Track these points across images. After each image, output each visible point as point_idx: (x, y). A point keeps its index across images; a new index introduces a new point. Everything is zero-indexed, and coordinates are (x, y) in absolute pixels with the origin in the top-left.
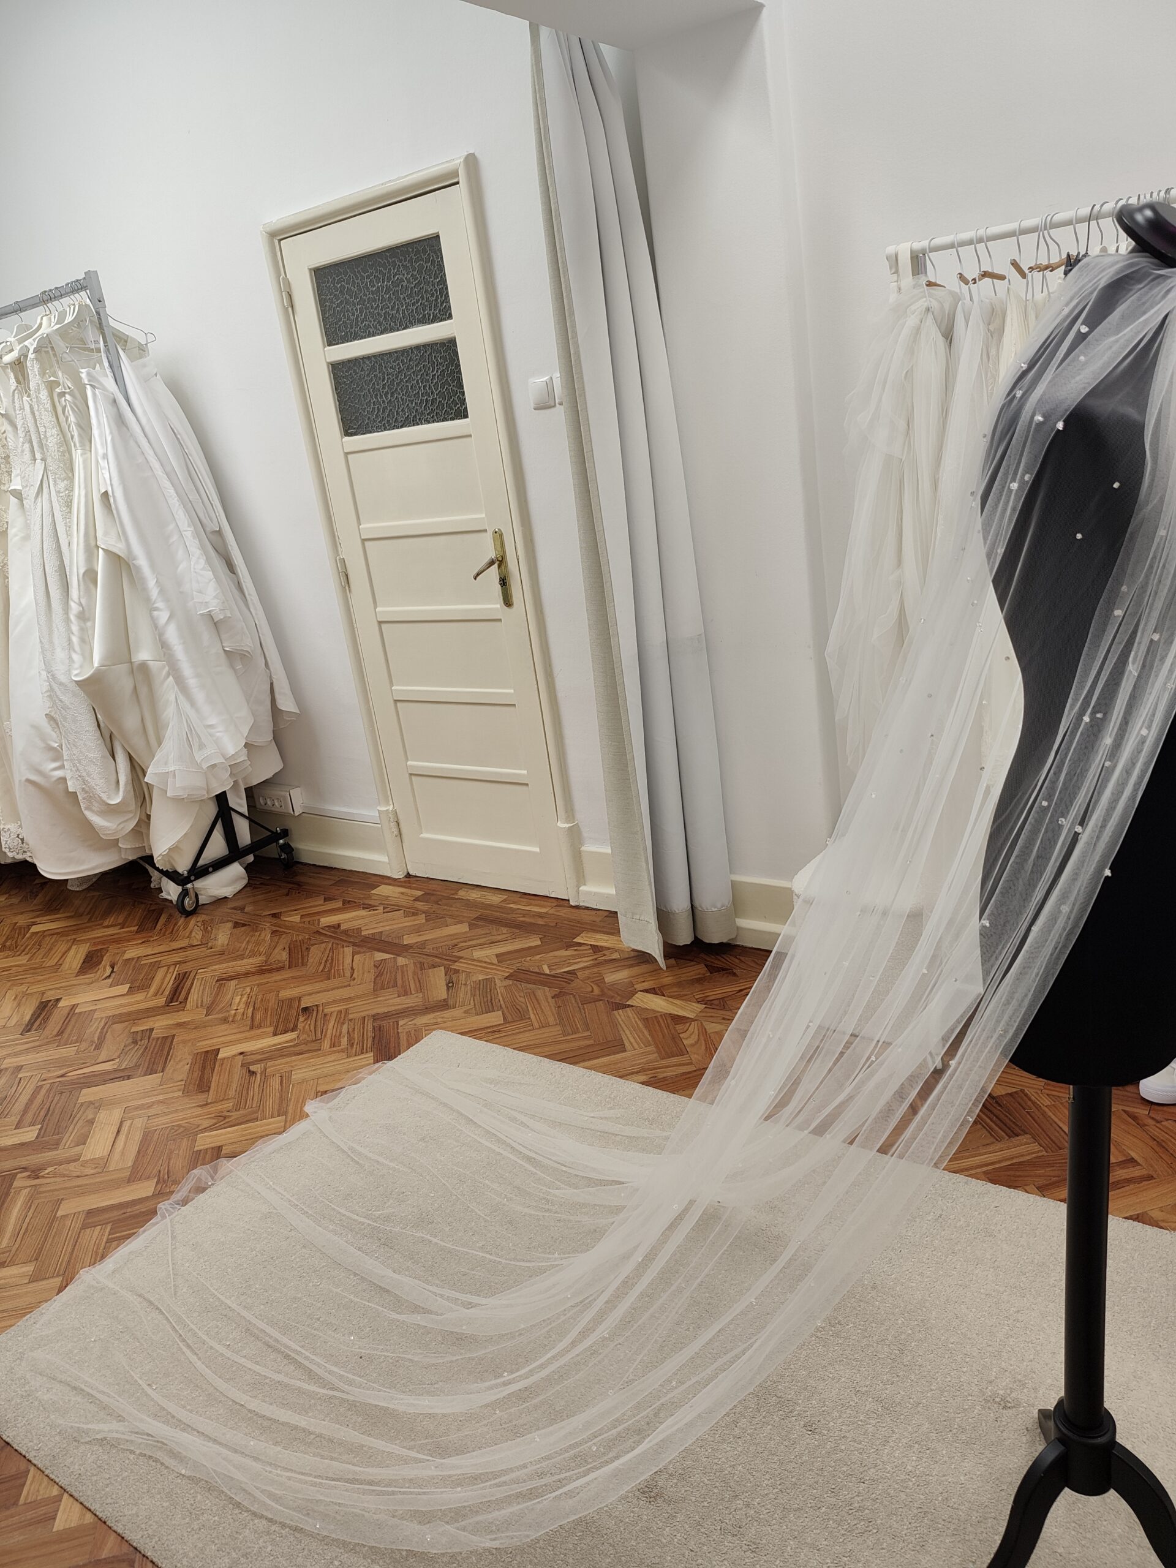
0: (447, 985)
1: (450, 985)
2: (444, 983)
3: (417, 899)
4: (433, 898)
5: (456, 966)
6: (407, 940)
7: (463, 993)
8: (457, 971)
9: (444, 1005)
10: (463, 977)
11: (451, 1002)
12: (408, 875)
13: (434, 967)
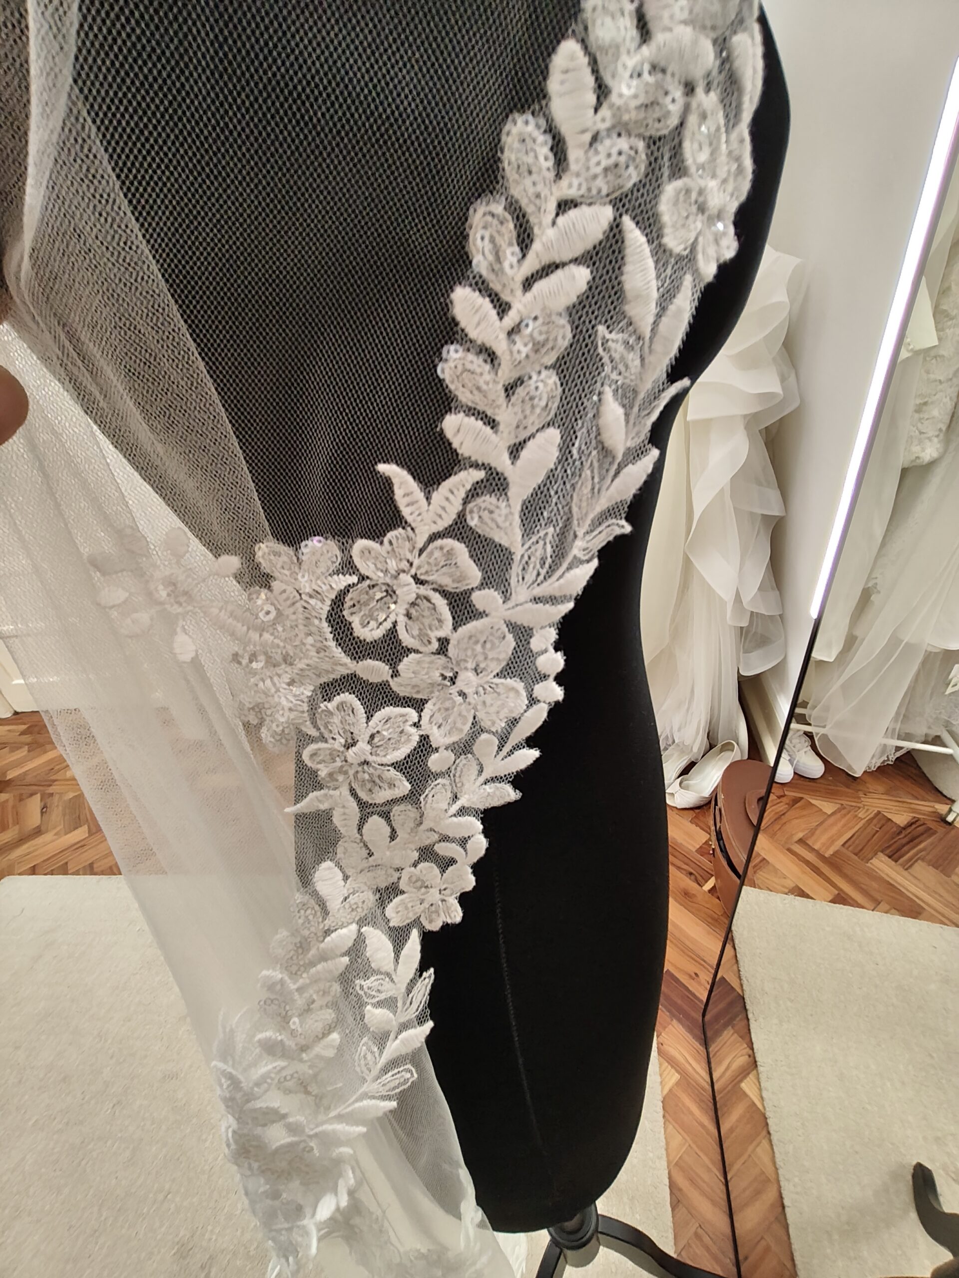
0: (42, 813)
1: (44, 810)
2: (39, 811)
3: (23, 733)
4: (36, 729)
5: (50, 790)
6: (10, 775)
7: (56, 814)
8: (52, 795)
9: (38, 832)
10: (56, 798)
11: (43, 828)
12: (16, 713)
13: (31, 795)
